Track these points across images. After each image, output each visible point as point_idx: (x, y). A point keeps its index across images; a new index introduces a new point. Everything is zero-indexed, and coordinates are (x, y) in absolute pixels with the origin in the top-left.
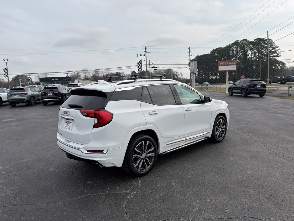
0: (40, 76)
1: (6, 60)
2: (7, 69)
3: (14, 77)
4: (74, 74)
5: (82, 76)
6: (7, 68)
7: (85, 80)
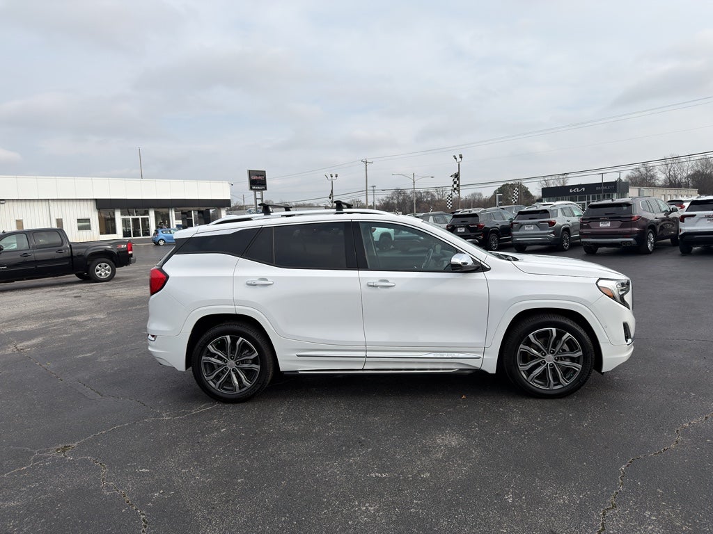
0: (551, 182)
1: (458, 157)
2: (457, 176)
3: (497, 188)
4: (637, 174)
5: (661, 177)
6: (459, 172)
7: (668, 187)
